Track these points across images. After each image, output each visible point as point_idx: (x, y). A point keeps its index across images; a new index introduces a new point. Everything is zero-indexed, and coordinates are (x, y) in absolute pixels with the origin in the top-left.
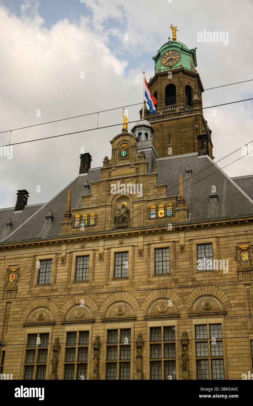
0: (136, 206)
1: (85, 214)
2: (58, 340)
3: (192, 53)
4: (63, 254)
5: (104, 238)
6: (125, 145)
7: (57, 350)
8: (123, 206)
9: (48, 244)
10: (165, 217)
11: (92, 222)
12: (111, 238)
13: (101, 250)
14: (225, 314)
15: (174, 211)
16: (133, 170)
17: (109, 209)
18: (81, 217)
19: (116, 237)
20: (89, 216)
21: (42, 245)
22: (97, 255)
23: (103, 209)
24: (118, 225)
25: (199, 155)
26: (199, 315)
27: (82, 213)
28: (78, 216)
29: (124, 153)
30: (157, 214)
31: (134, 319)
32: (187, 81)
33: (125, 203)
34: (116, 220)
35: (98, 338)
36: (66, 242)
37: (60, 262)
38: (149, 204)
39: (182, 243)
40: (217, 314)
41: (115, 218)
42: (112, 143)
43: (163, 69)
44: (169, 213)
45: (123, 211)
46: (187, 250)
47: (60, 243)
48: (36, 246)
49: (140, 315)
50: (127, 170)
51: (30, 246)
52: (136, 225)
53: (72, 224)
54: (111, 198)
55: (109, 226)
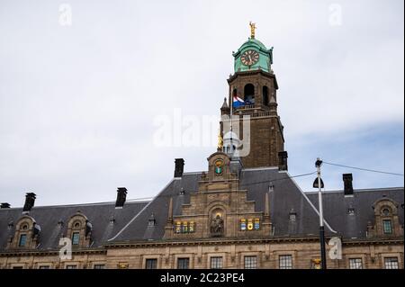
0: (229, 218)
1: (185, 222)
3: (269, 54)
4: (167, 256)
5: (202, 244)
6: (219, 163)
8: (218, 217)
9: (154, 246)
10: (254, 229)
11: (192, 229)
12: (208, 244)
13: (199, 255)
15: (261, 225)
16: (227, 186)
17: (206, 219)
18: (182, 224)
19: (213, 244)
20: (189, 224)
21: (148, 246)
22: (196, 258)
23: (201, 219)
24: (214, 234)
25: (279, 170)
27: (182, 220)
28: (179, 223)
29: (219, 170)
30: (246, 227)
32: (264, 82)
33: (219, 214)
34: (212, 229)
36: (169, 245)
37: (164, 262)
38: (240, 217)
39: (267, 253)
41: (212, 227)
42: (208, 159)
43: (243, 68)
44: (257, 227)
45: (218, 221)
46: (271, 259)
47: (164, 246)
48: (143, 246)
50: (222, 186)
51: (138, 247)
52: (229, 235)
53: (174, 229)
54: (208, 208)
55: (206, 234)
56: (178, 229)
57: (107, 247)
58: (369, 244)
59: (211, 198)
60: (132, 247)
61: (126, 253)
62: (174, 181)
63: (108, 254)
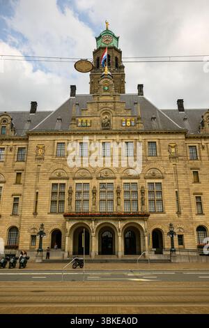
0: (114, 118)
1: (84, 120)
2: (70, 187)
4: (73, 141)
5: (97, 134)
6: (106, 84)
7: (70, 193)
8: (106, 118)
9: (63, 134)
10: (131, 125)
11: (89, 125)
12: (101, 134)
13: (95, 140)
14: (163, 178)
15: (136, 123)
16: (112, 98)
17: (98, 118)
18: (82, 121)
19: (104, 134)
20: (87, 121)
21: (59, 134)
23: (95, 118)
25: (139, 95)
26: (150, 178)
27: (82, 118)
28: (80, 120)
29: (106, 88)
30: (126, 124)
31: (115, 178)
32: (116, 54)
34: (103, 125)
35: (94, 187)
36: (74, 134)
38: (122, 118)
39: (140, 140)
40: (159, 178)
43: (103, 45)
44: (133, 124)
45: (107, 120)
47: (70, 134)
48: (55, 134)
49: (118, 176)
50: (109, 98)
51: (51, 134)
52: (114, 129)
53: (77, 124)
54: (100, 111)
55: (99, 128)
56: (80, 124)
57: (28, 135)
58: (201, 138)
59: (101, 105)
60: (48, 135)
61: (43, 139)
62: (70, 99)
63: (30, 139)
